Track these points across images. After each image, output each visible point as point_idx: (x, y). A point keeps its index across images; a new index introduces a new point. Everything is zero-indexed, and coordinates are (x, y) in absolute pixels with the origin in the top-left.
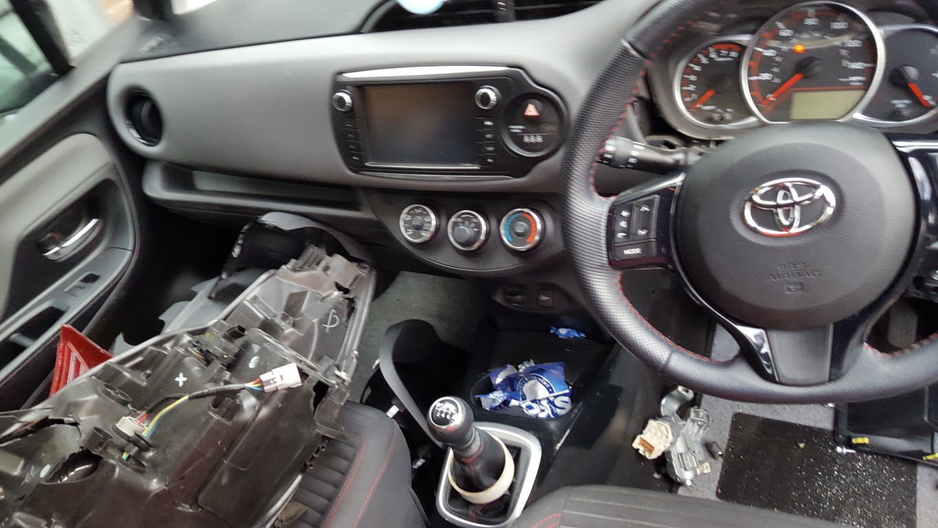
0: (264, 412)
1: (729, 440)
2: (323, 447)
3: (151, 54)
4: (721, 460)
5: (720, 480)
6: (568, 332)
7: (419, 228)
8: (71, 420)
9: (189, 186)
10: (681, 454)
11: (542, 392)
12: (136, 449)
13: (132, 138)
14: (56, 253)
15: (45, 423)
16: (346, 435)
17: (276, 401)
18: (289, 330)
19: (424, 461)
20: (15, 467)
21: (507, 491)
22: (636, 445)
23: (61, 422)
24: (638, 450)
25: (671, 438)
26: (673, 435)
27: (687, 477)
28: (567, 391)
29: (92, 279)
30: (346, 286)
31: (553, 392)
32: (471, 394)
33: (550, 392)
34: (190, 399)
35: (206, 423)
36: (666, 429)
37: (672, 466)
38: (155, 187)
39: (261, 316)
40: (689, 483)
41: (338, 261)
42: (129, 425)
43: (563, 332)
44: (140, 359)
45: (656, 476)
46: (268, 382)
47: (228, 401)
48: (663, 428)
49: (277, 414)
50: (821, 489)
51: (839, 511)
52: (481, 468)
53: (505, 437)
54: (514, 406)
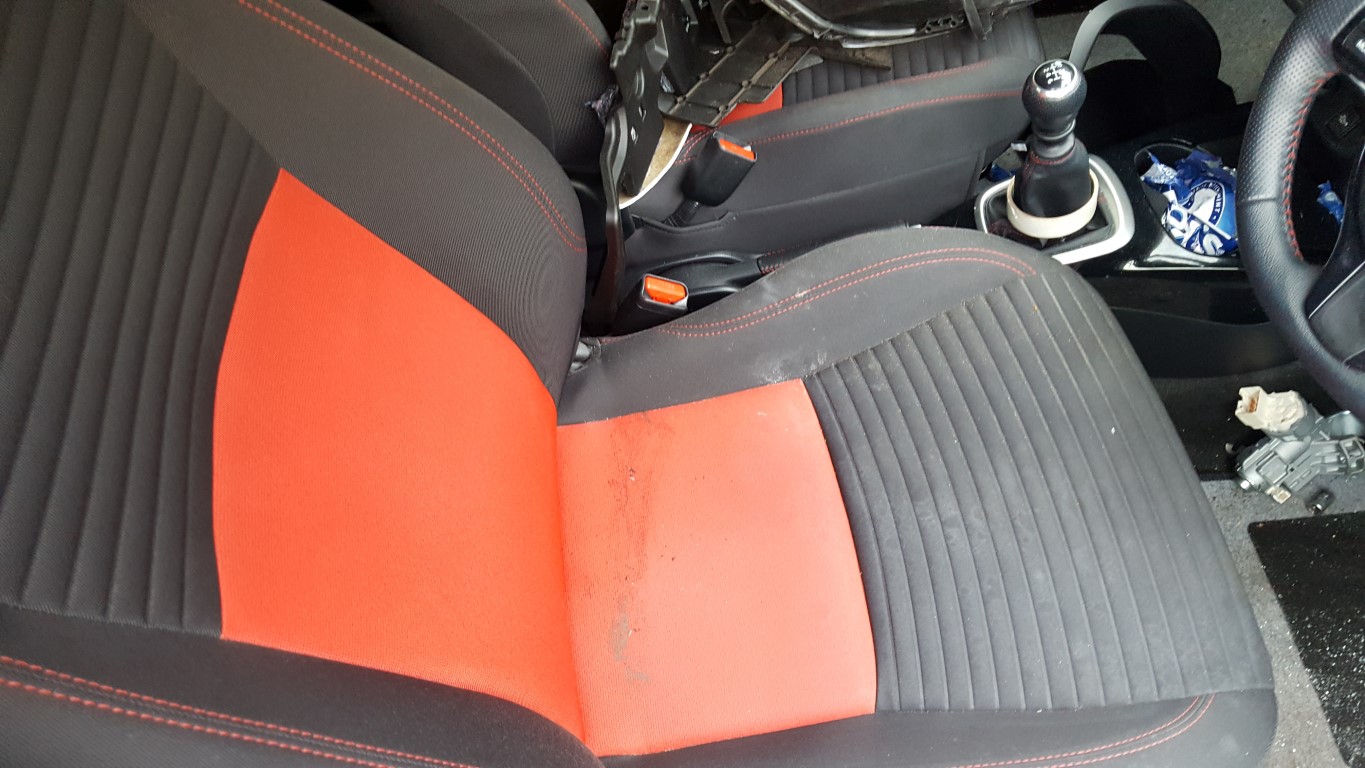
1: (1352, 514)
2: (954, 23)
4: (1312, 514)
5: (1279, 522)
6: (1334, 203)
10: (1276, 454)
11: (1204, 211)
16: (985, 38)
19: (1026, 149)
21: (1045, 239)
22: (1244, 392)
24: (1240, 398)
25: (1286, 426)
26: (1292, 426)
27: (1252, 479)
28: (1228, 237)
31: (1214, 222)
32: (1149, 147)
33: (1210, 220)
36: (1294, 415)
37: (1251, 452)
40: (1245, 485)
43: (1330, 197)
45: (1228, 447)
48: (1294, 410)
50: (1354, 644)
51: (1334, 671)
52: (1039, 181)
53: (1109, 201)
54: (1166, 199)
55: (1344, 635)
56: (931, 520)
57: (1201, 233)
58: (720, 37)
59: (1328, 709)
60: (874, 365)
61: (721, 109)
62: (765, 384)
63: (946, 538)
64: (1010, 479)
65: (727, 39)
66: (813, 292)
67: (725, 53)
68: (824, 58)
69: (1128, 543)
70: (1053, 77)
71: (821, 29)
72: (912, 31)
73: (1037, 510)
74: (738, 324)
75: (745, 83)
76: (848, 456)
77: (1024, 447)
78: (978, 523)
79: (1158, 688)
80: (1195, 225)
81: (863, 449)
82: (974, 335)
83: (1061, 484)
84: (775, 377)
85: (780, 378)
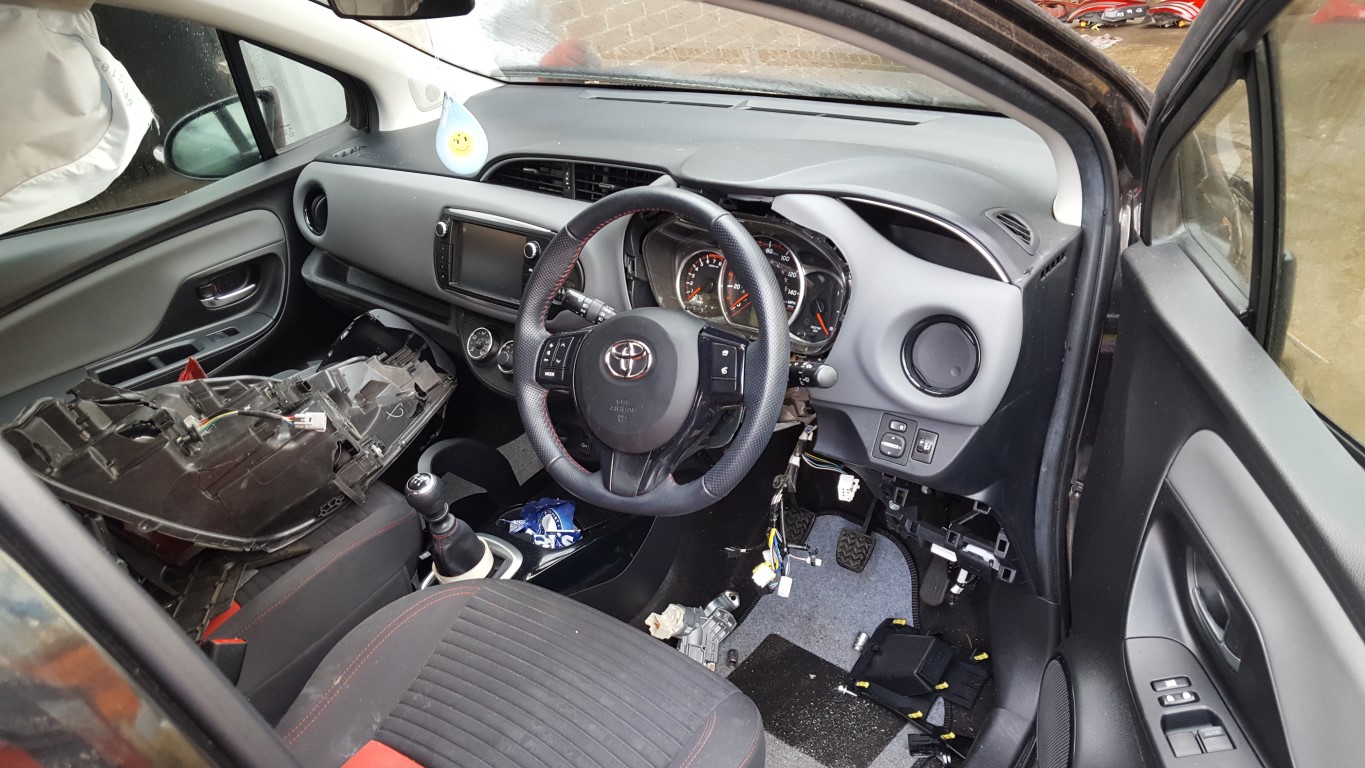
0: (292, 446)
1: (752, 654)
2: (339, 502)
3: (340, 159)
4: (733, 668)
7: (479, 347)
8: (154, 405)
9: (340, 278)
10: (690, 645)
11: (552, 528)
12: (189, 437)
13: (304, 224)
14: (211, 303)
15: (137, 401)
17: (304, 440)
18: (356, 406)
20: (103, 424)
22: (648, 622)
23: (147, 404)
24: (649, 627)
25: (681, 624)
26: (684, 623)
28: (574, 531)
29: (232, 333)
30: (424, 390)
31: (561, 528)
32: (502, 517)
33: (558, 528)
34: (239, 413)
35: (244, 435)
36: (681, 616)
38: (311, 272)
39: (333, 386)
41: (425, 367)
42: (191, 421)
44: (226, 387)
46: (299, 419)
47: (266, 425)
48: (680, 614)
49: (301, 450)
50: (804, 716)
51: (807, 738)
52: (449, 549)
53: (498, 549)
54: (528, 534)
55: (796, 716)
56: (511, 749)
57: (558, 539)
58: (169, 595)
59: (819, 759)
60: (416, 697)
61: (198, 628)
62: (346, 760)
63: (528, 750)
64: (540, 693)
65: (174, 592)
66: (345, 675)
67: (177, 603)
68: (257, 568)
69: (623, 676)
70: (419, 481)
71: (248, 545)
72: (312, 521)
73: (567, 697)
74: (302, 728)
75: (207, 607)
76: (436, 755)
77: (538, 673)
78: (539, 728)
79: (688, 728)
80: (552, 537)
81: (442, 745)
82: (468, 640)
83: (570, 676)
84: (352, 751)
85: (355, 750)
